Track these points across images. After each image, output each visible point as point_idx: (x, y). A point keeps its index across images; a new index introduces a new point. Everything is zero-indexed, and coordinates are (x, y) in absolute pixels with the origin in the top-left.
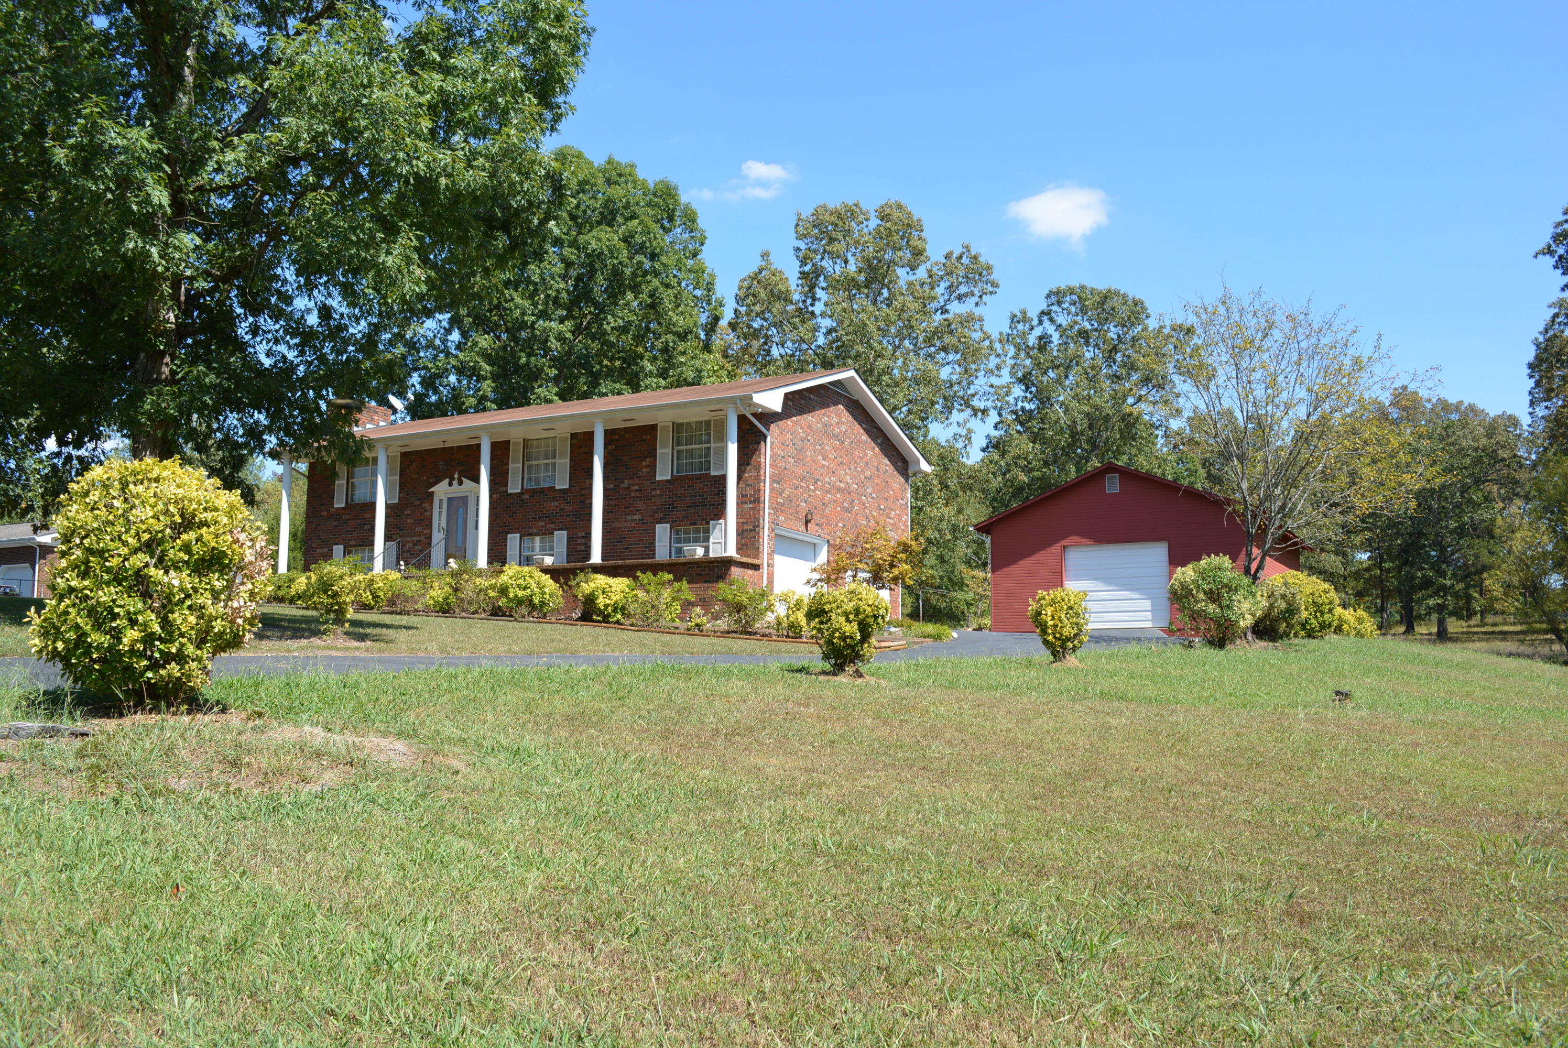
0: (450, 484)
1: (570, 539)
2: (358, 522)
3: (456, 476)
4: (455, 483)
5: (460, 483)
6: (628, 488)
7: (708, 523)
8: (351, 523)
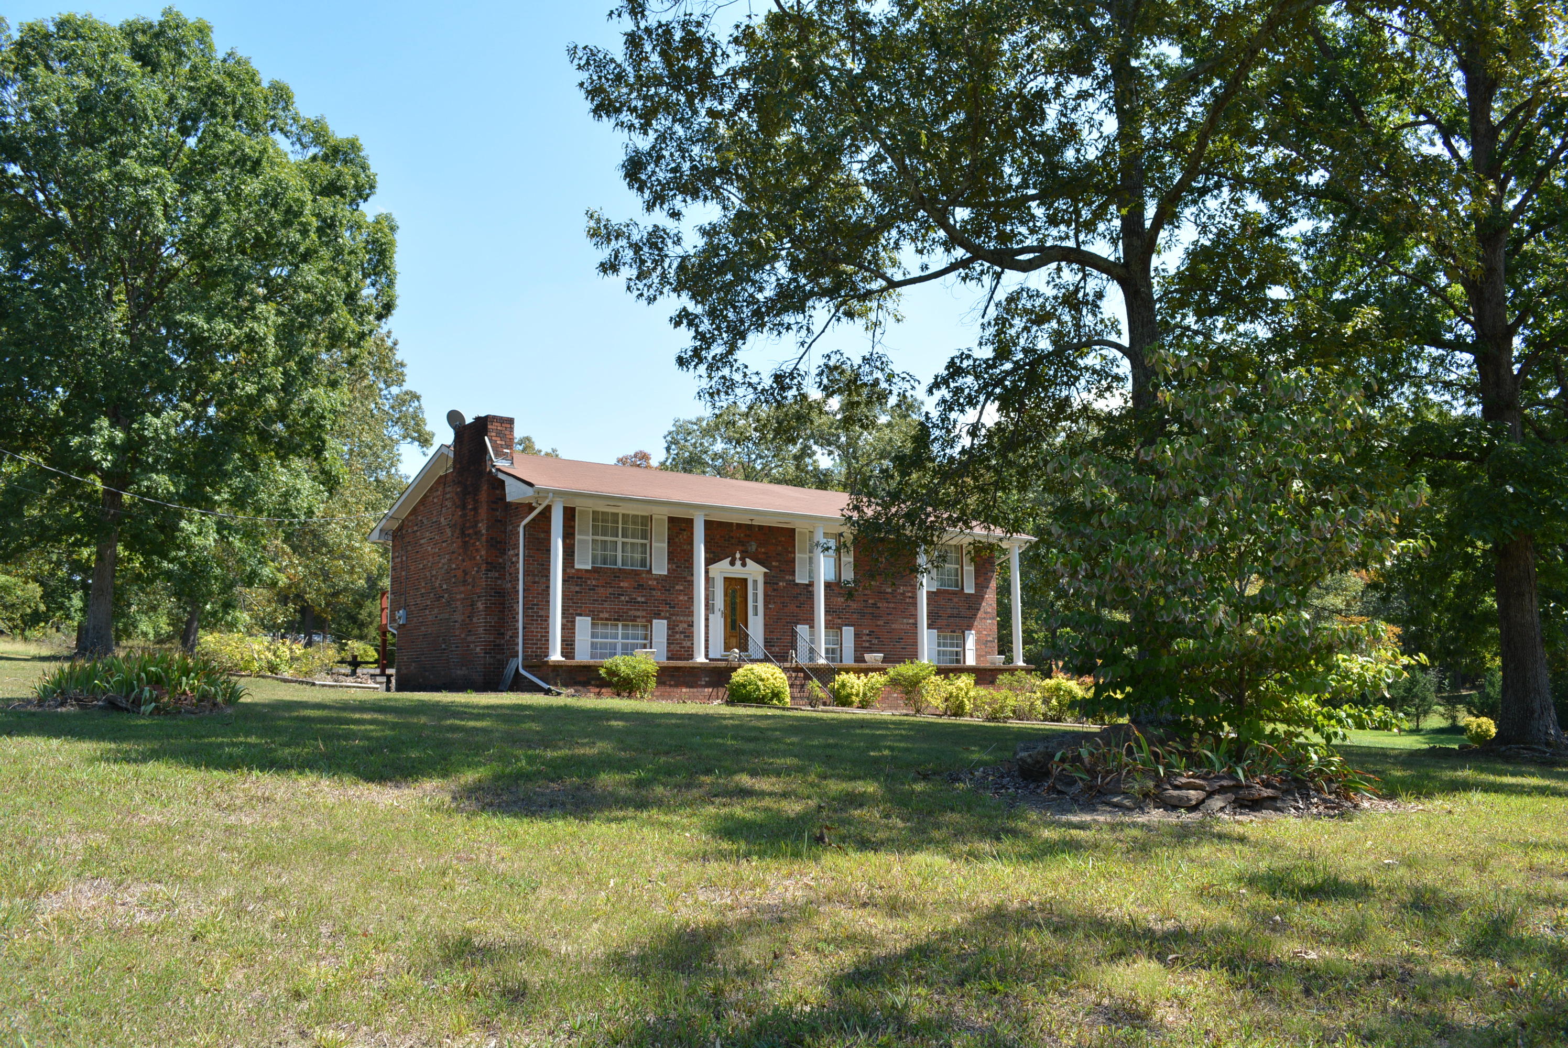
0: (732, 563)
1: (857, 635)
2: (611, 590)
3: (738, 555)
4: (738, 563)
5: (744, 565)
6: (903, 594)
7: (963, 632)
8: (601, 590)
